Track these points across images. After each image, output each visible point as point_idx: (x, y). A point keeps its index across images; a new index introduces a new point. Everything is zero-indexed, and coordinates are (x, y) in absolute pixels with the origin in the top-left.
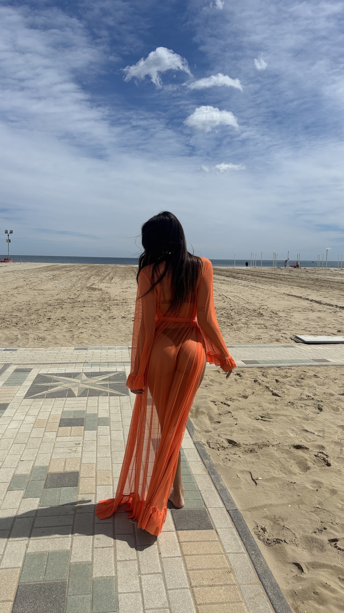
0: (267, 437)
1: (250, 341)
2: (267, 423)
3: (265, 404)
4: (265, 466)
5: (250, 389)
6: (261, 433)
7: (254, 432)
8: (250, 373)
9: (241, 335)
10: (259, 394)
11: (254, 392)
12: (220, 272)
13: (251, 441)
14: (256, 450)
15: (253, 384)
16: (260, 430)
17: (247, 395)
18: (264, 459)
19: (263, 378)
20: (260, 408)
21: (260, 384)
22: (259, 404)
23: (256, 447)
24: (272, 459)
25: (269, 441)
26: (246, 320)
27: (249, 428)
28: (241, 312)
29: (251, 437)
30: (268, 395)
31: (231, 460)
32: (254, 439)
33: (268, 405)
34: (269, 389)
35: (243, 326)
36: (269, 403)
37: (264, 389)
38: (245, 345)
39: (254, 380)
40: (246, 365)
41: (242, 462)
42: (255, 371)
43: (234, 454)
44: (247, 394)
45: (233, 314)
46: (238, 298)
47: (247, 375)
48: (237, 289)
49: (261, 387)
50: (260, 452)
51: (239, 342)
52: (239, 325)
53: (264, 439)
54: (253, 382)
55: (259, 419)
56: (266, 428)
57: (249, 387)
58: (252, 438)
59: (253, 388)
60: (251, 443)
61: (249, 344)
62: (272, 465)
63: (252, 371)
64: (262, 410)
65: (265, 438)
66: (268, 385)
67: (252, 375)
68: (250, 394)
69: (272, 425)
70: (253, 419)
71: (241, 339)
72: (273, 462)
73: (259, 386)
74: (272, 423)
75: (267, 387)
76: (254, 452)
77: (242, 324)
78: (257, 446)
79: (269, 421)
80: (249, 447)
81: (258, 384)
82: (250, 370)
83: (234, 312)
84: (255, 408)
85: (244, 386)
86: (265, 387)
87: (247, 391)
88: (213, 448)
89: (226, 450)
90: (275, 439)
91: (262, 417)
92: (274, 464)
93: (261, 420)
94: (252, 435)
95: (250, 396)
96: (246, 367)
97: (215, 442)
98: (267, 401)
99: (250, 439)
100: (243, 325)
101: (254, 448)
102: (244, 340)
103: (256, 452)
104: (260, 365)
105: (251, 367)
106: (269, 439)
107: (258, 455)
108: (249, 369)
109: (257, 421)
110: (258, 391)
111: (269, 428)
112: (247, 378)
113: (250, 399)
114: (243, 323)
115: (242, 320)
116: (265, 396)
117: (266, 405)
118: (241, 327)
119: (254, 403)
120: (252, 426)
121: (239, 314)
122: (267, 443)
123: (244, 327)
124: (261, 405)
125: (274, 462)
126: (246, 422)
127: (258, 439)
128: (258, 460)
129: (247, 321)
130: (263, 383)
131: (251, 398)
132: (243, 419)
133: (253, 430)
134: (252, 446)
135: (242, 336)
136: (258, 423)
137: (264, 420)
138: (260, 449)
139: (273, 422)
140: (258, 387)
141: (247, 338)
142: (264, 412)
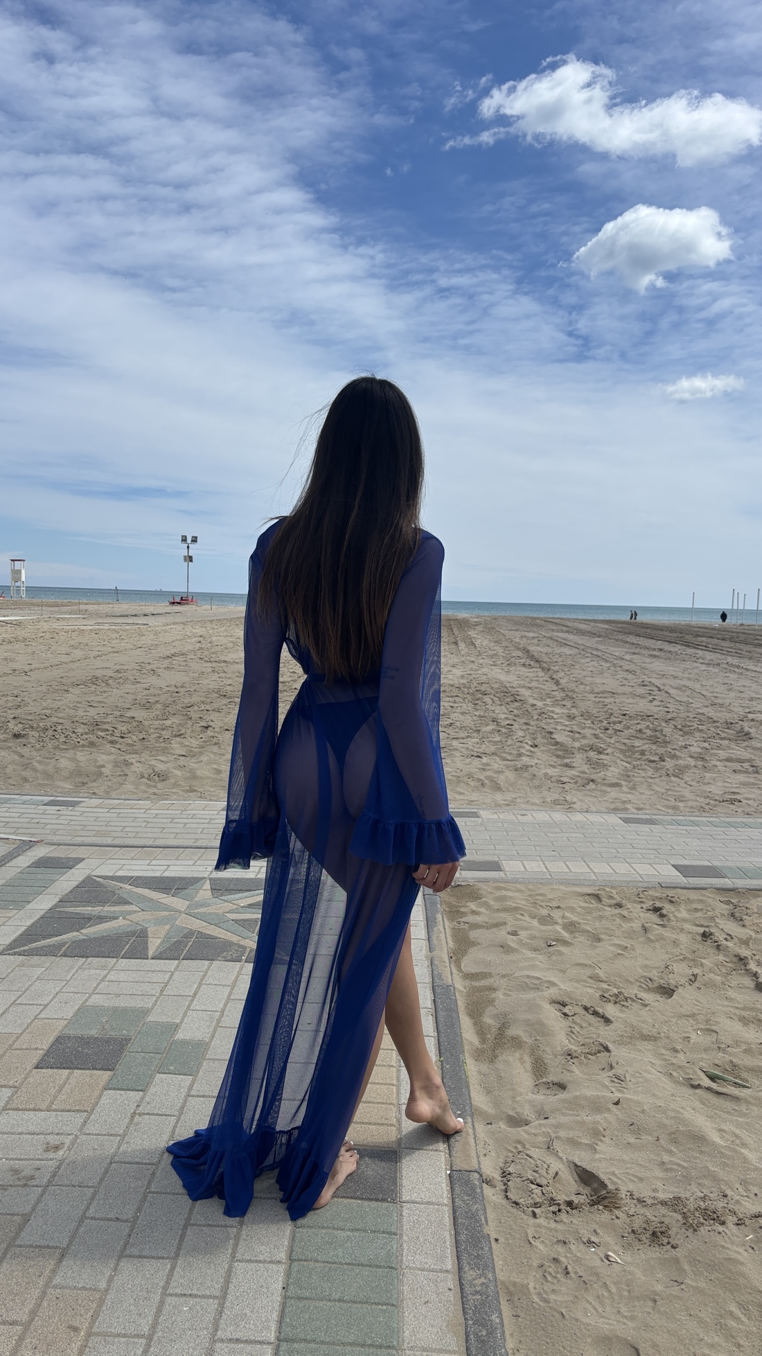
0: (722, 1174)
1: (706, 807)
2: (729, 1105)
3: (728, 1022)
4: (701, 1321)
5: (684, 964)
6: (701, 1152)
7: (675, 1141)
8: (695, 906)
9: (683, 788)
10: (709, 985)
11: (695, 976)
12: (656, 632)
13: (659, 1185)
14: (672, 1232)
15: (697, 946)
16: (698, 1139)
17: (674, 983)
18: (702, 1285)
19: (732, 927)
20: (707, 1040)
21: (718, 946)
22: (707, 1021)
23: (674, 1218)
24: (731, 1291)
25: (725, 1196)
26: (702, 748)
27: (662, 1126)
28: (692, 728)
29: (663, 1163)
30: (741, 987)
31: (572, 1274)
32: (674, 1174)
33: (737, 1027)
34: (745, 965)
35: (692, 765)
36: (742, 1019)
37: (729, 964)
38: (691, 818)
39: (701, 930)
40: (683, 881)
41: (614, 1290)
42: (710, 900)
43: (590, 1242)
44: (672, 981)
45: (668, 730)
46: (688, 692)
47: (684, 914)
48: (689, 671)
49: (721, 958)
50: (688, 1244)
51: (675, 808)
52: (681, 762)
53: (707, 1182)
54: (699, 938)
55: (699, 1086)
56: (721, 1130)
57: (681, 957)
58: (667, 1170)
59: (693, 960)
60: (662, 1196)
61: (704, 814)
62: (733, 1323)
63: (701, 901)
64: (715, 1047)
65: (715, 1179)
66: (744, 952)
67: (699, 914)
68: (683, 981)
69: (744, 1115)
70: (679, 1083)
71: (680, 799)
72: (733, 1308)
73: (717, 952)
74: (744, 1108)
75: (741, 959)
76: (665, 1240)
77: (689, 759)
78: (680, 1217)
79: (736, 1099)
80: (649, 1213)
81: (712, 947)
82: (696, 898)
83: (673, 727)
84: (693, 1036)
85: (667, 953)
86: (735, 959)
87: (676, 970)
88: (516, 1203)
89: (563, 1216)
90: (751, 1187)
91: (713, 1078)
92: (737, 1319)
93: (708, 1089)
94: (666, 1158)
95: (680, 988)
96: (683, 885)
97: (530, 1175)
98: (737, 1012)
99: (659, 1173)
100: (692, 762)
101: (667, 1221)
102: (690, 804)
103: (673, 1247)
104: (726, 883)
105: (700, 889)
106: (727, 1184)
107: (676, 1261)
108: (693, 895)
109: (691, 1091)
110: (711, 971)
111: (733, 1129)
112: (679, 924)
113: (681, 1002)
114: (692, 757)
115: (692, 748)
116: (731, 993)
117: (732, 1028)
118: (688, 767)
119: (693, 1016)
120: (672, 1118)
121: (686, 731)
122: (720, 1204)
123: (695, 766)
124: (714, 1028)
125: (742, 1306)
126: (654, 1095)
127: (687, 1179)
128: (675, 1290)
129: (703, 751)
130: (729, 944)
131: (686, 997)
132: (647, 1081)
133: (674, 1133)
134: (663, 1210)
135: (687, 793)
136: (697, 1104)
137: (718, 1093)
138: (690, 1233)
139: (748, 1102)
140: (711, 959)
141: (698, 798)
142: (720, 1057)
